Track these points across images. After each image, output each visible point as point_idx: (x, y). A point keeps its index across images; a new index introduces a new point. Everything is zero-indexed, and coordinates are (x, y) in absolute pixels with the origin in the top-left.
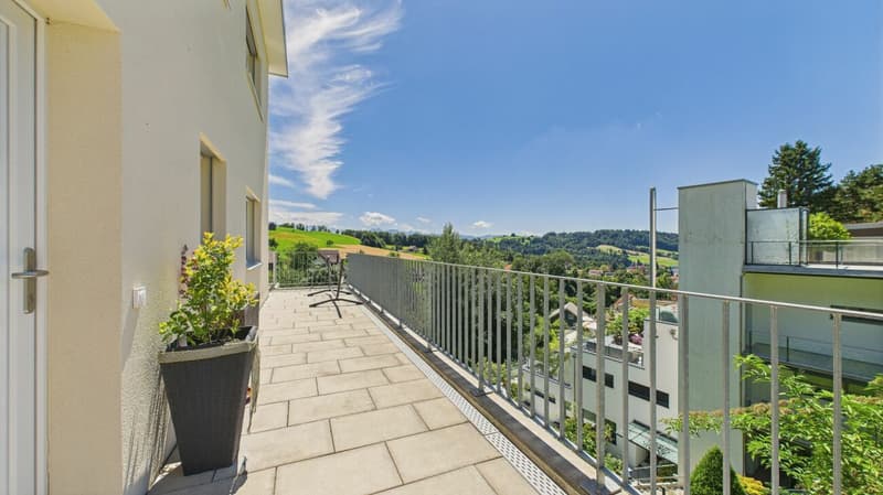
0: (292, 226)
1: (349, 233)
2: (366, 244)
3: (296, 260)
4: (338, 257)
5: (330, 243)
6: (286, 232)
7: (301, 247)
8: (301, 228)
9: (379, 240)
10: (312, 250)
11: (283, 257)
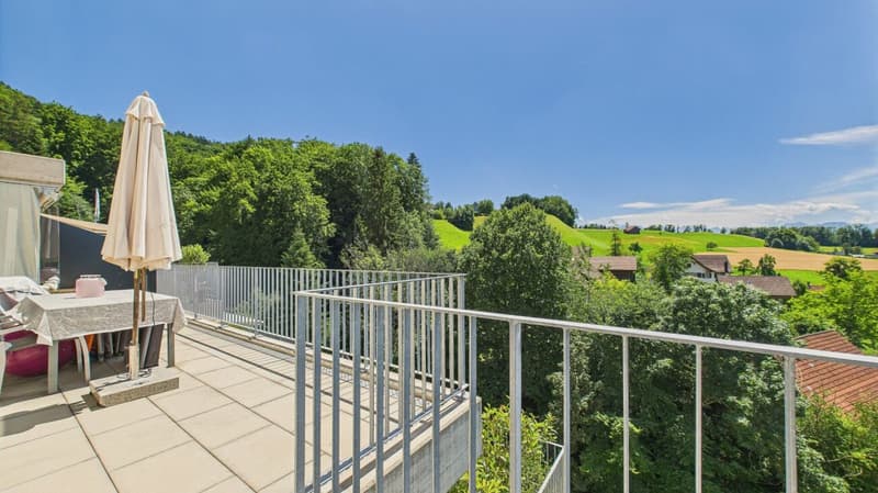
0: (659, 229)
1: (743, 232)
2: (777, 246)
3: (662, 268)
4: (726, 264)
5: (711, 246)
6: (652, 236)
7: (667, 251)
8: (670, 229)
9: (801, 239)
10: (683, 255)
11: (646, 263)
